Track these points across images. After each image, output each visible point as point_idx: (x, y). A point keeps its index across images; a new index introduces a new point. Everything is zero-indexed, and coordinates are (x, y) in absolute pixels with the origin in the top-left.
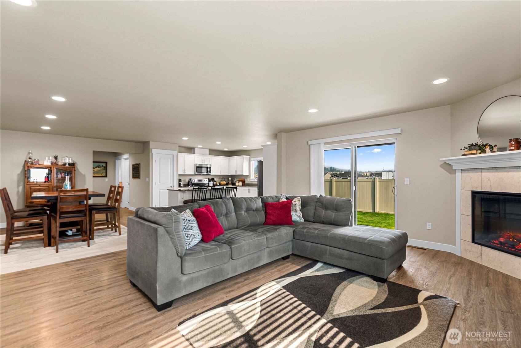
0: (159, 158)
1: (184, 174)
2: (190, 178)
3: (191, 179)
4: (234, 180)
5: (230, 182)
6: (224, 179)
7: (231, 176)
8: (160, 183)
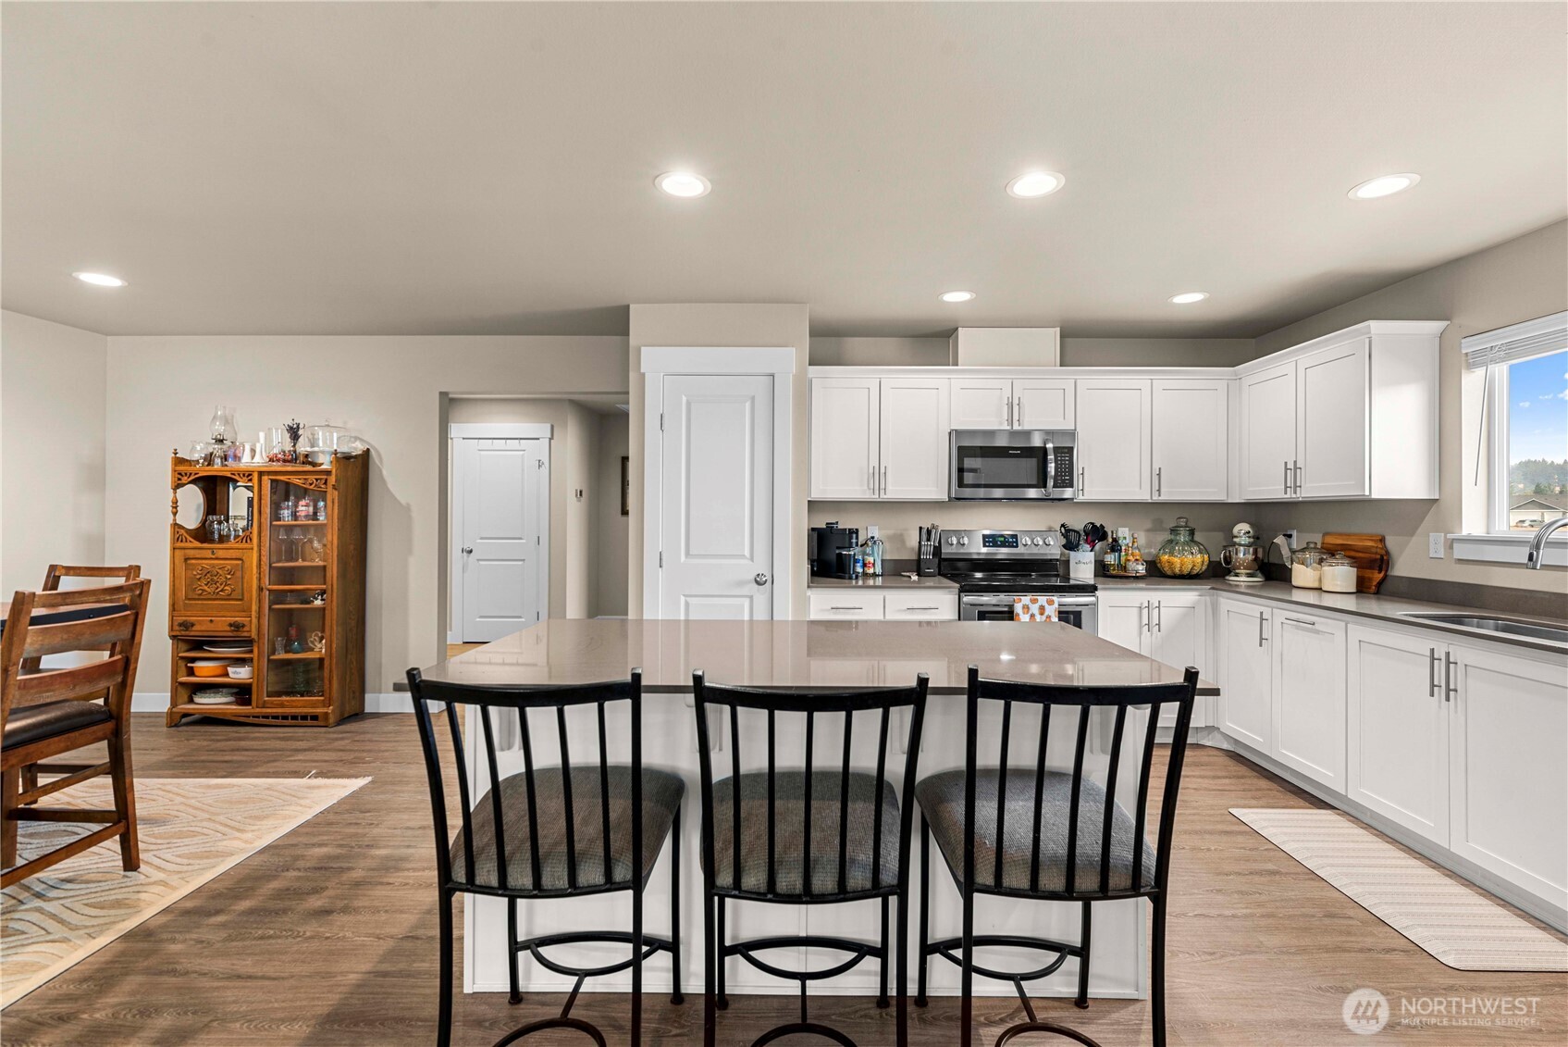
0: (684, 399)
1: (875, 497)
2: (926, 525)
3: (929, 532)
4: (1280, 540)
5: (1243, 555)
6: (1192, 532)
7: (1256, 511)
8: (688, 554)
